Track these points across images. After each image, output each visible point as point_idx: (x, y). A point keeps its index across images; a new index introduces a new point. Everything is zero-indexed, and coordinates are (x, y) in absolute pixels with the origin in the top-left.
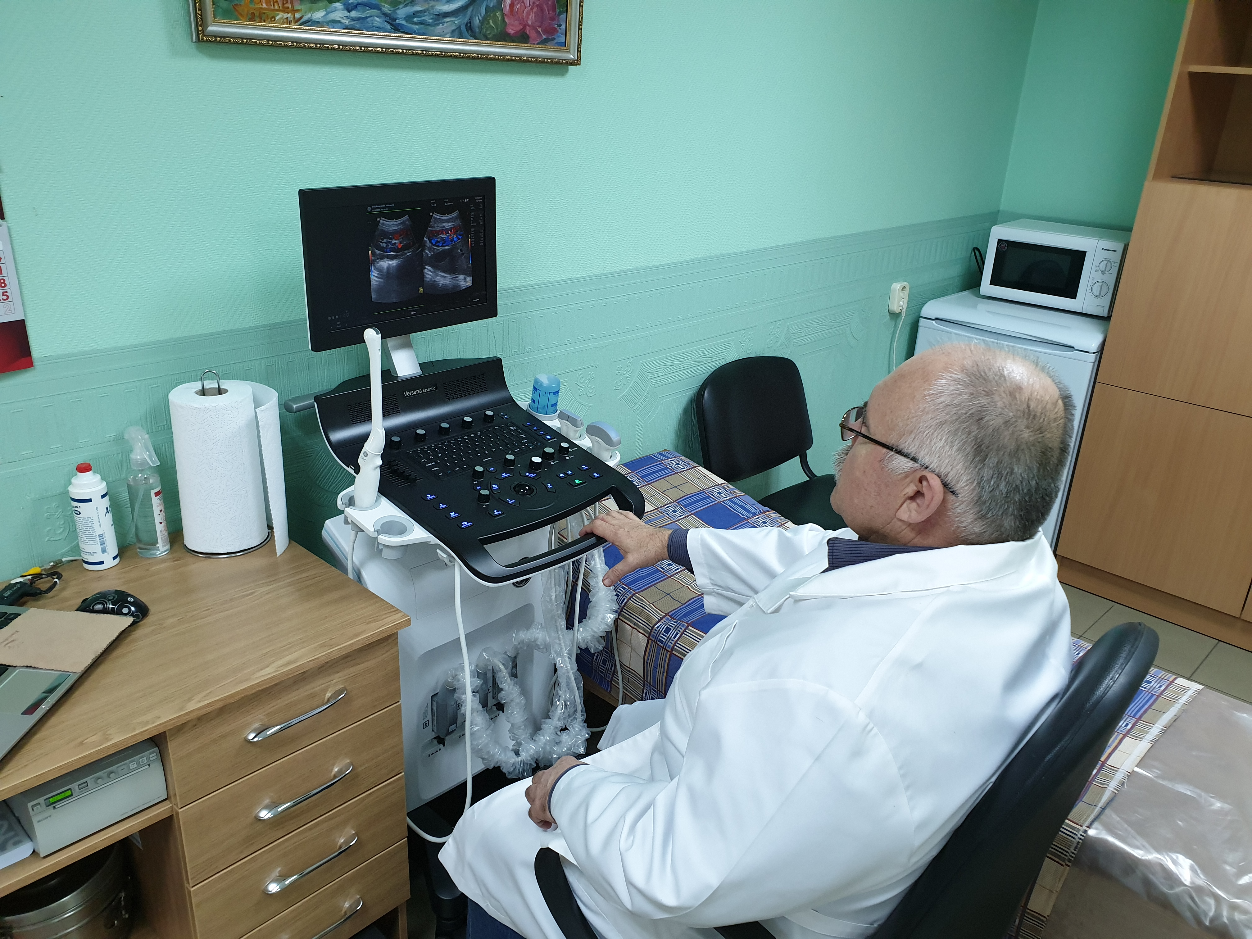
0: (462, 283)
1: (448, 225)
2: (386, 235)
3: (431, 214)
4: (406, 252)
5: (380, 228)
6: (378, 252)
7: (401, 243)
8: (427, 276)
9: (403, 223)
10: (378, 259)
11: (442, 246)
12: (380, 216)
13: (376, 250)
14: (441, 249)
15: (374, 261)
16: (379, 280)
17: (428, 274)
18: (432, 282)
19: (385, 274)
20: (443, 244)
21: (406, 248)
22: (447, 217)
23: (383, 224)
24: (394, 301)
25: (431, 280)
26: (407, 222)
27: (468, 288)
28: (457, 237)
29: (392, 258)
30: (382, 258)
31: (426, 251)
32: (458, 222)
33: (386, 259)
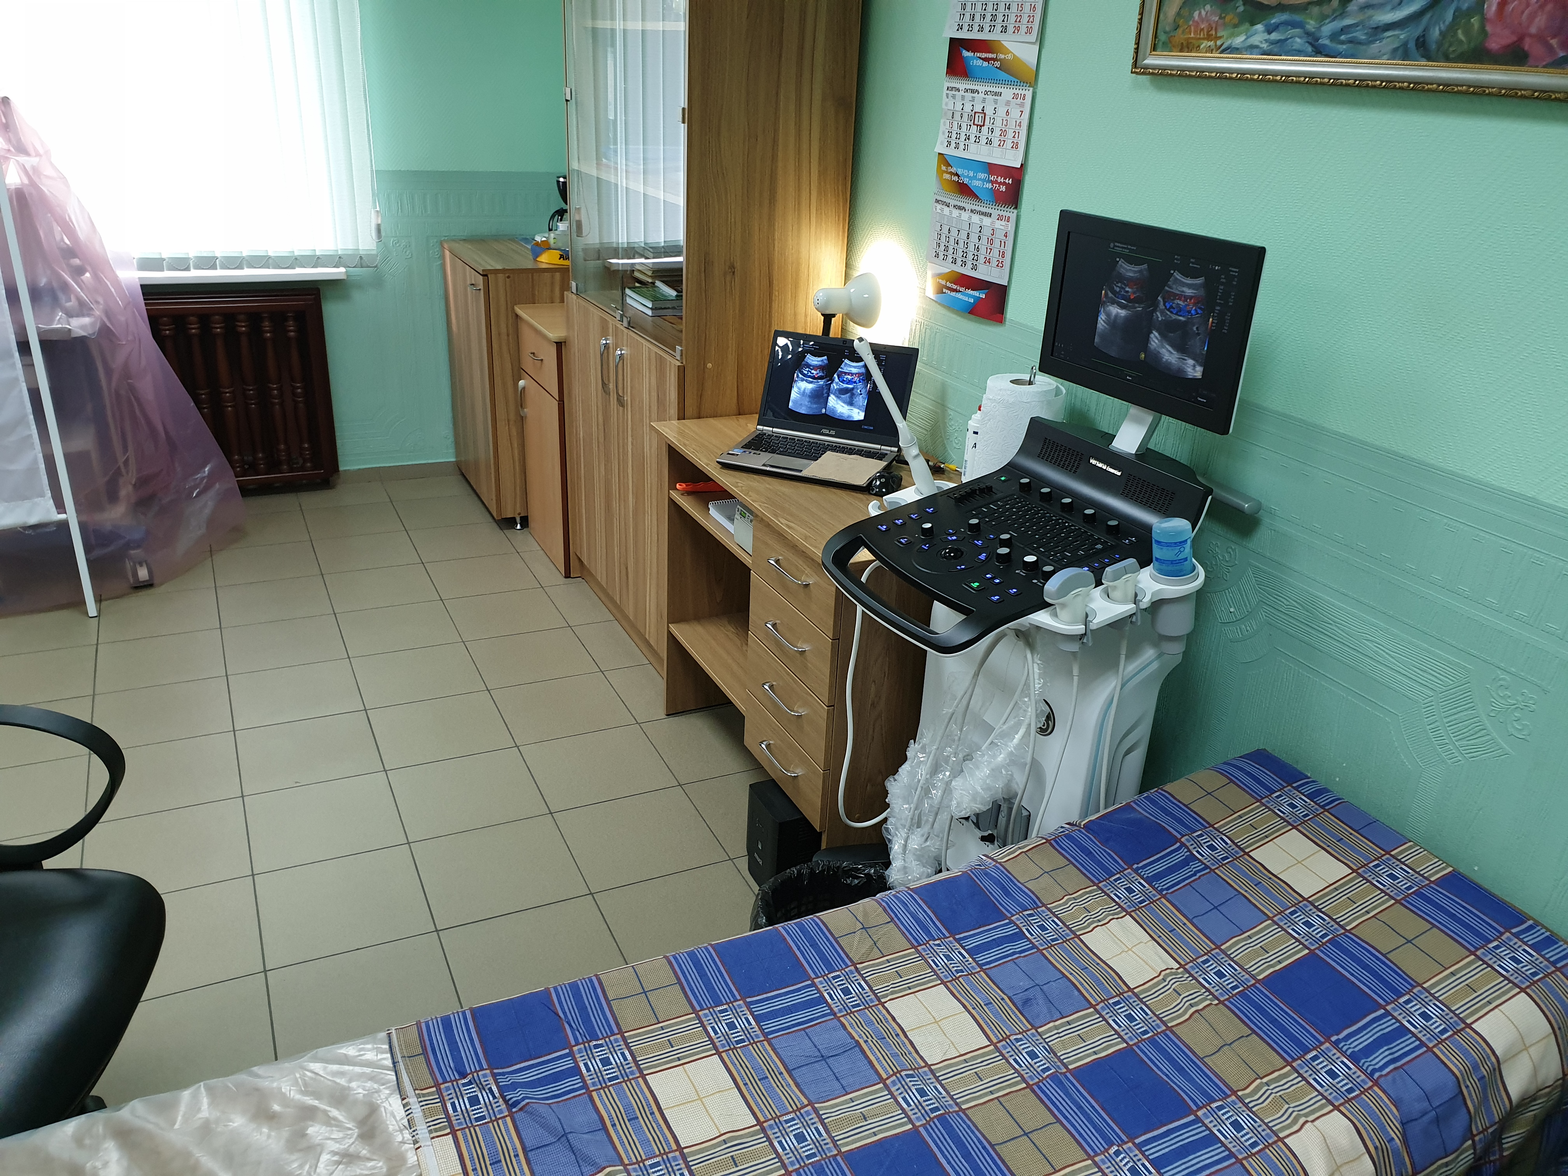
0: (1190, 370)
1: (1189, 292)
2: (1121, 279)
3: (1172, 272)
4: (1137, 305)
5: (1117, 269)
6: (1110, 295)
7: (1134, 293)
9: (1140, 271)
10: (1109, 302)
11: (1175, 314)
12: (1121, 256)
13: (1109, 292)
14: (1174, 317)
15: (1105, 303)
16: (1106, 325)
17: (1154, 342)
18: (1155, 353)
19: (1112, 321)
20: (1178, 312)
21: (1137, 300)
22: (1189, 281)
23: (1121, 266)
24: (1114, 354)
25: (1155, 350)
26: (1145, 272)
27: (1196, 380)
29: (1123, 307)
30: (1113, 302)
31: (1157, 313)
32: (1202, 292)
33: (1116, 305)
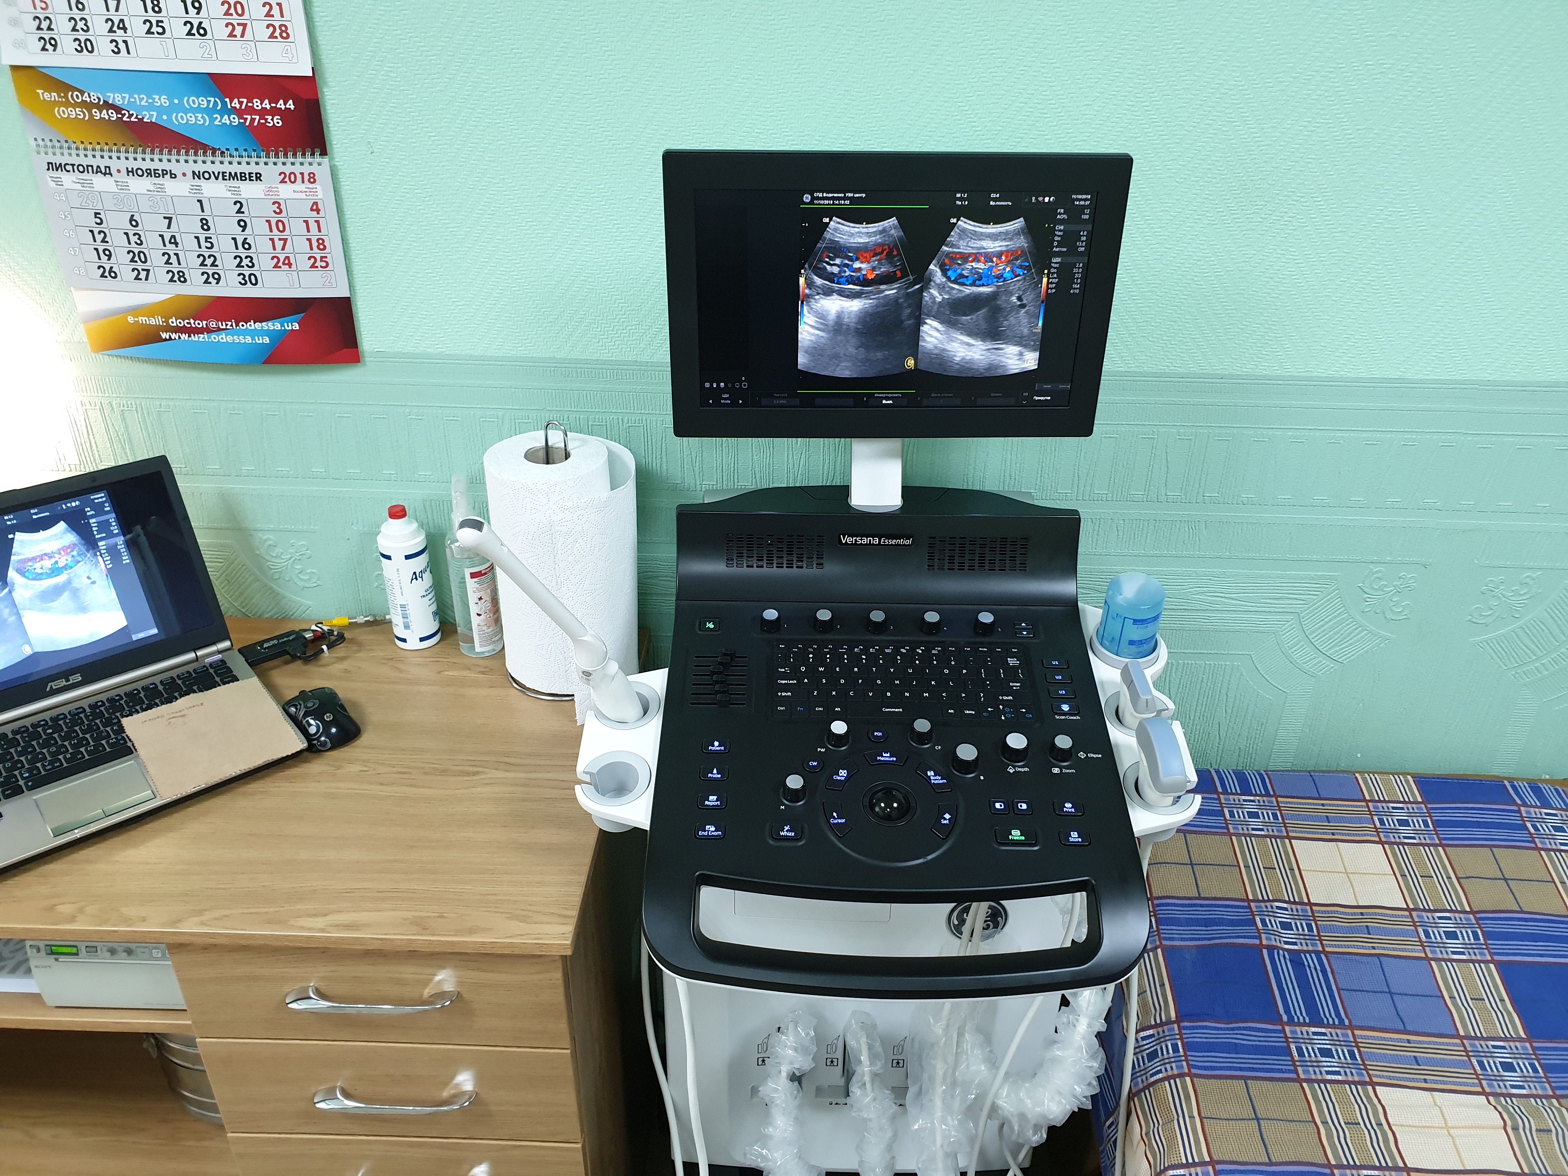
0: (1010, 362)
1: (992, 246)
2: (838, 250)
3: (953, 220)
4: (883, 287)
5: (827, 235)
6: (819, 281)
7: (874, 269)
8: (928, 339)
9: (883, 231)
10: (818, 294)
11: (971, 285)
12: (832, 213)
13: (815, 278)
14: (968, 290)
15: (808, 296)
16: (818, 332)
17: (931, 336)
18: (936, 352)
19: (831, 323)
20: (974, 281)
21: (886, 279)
22: (992, 229)
23: (836, 229)
24: (847, 374)
25: (936, 347)
26: (893, 232)
27: (1025, 375)
28: (1012, 271)
29: (850, 296)
30: (827, 292)
31: (932, 291)
32: (1022, 242)
33: (835, 296)
